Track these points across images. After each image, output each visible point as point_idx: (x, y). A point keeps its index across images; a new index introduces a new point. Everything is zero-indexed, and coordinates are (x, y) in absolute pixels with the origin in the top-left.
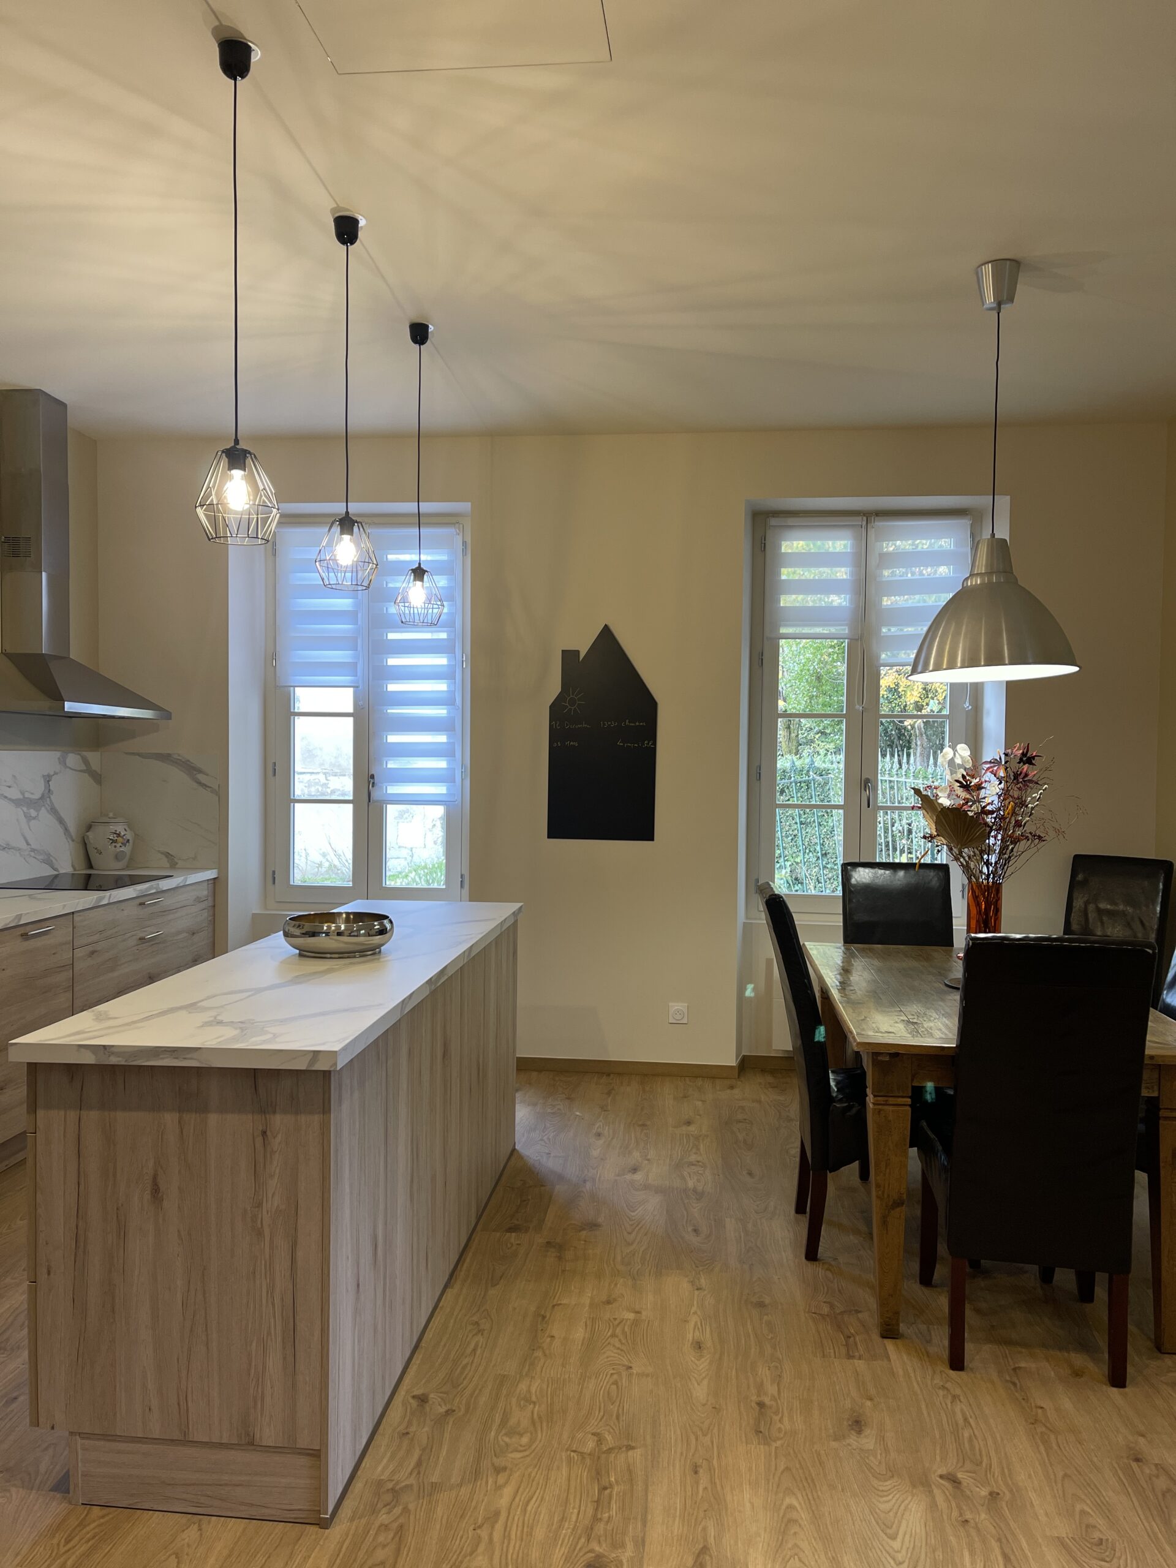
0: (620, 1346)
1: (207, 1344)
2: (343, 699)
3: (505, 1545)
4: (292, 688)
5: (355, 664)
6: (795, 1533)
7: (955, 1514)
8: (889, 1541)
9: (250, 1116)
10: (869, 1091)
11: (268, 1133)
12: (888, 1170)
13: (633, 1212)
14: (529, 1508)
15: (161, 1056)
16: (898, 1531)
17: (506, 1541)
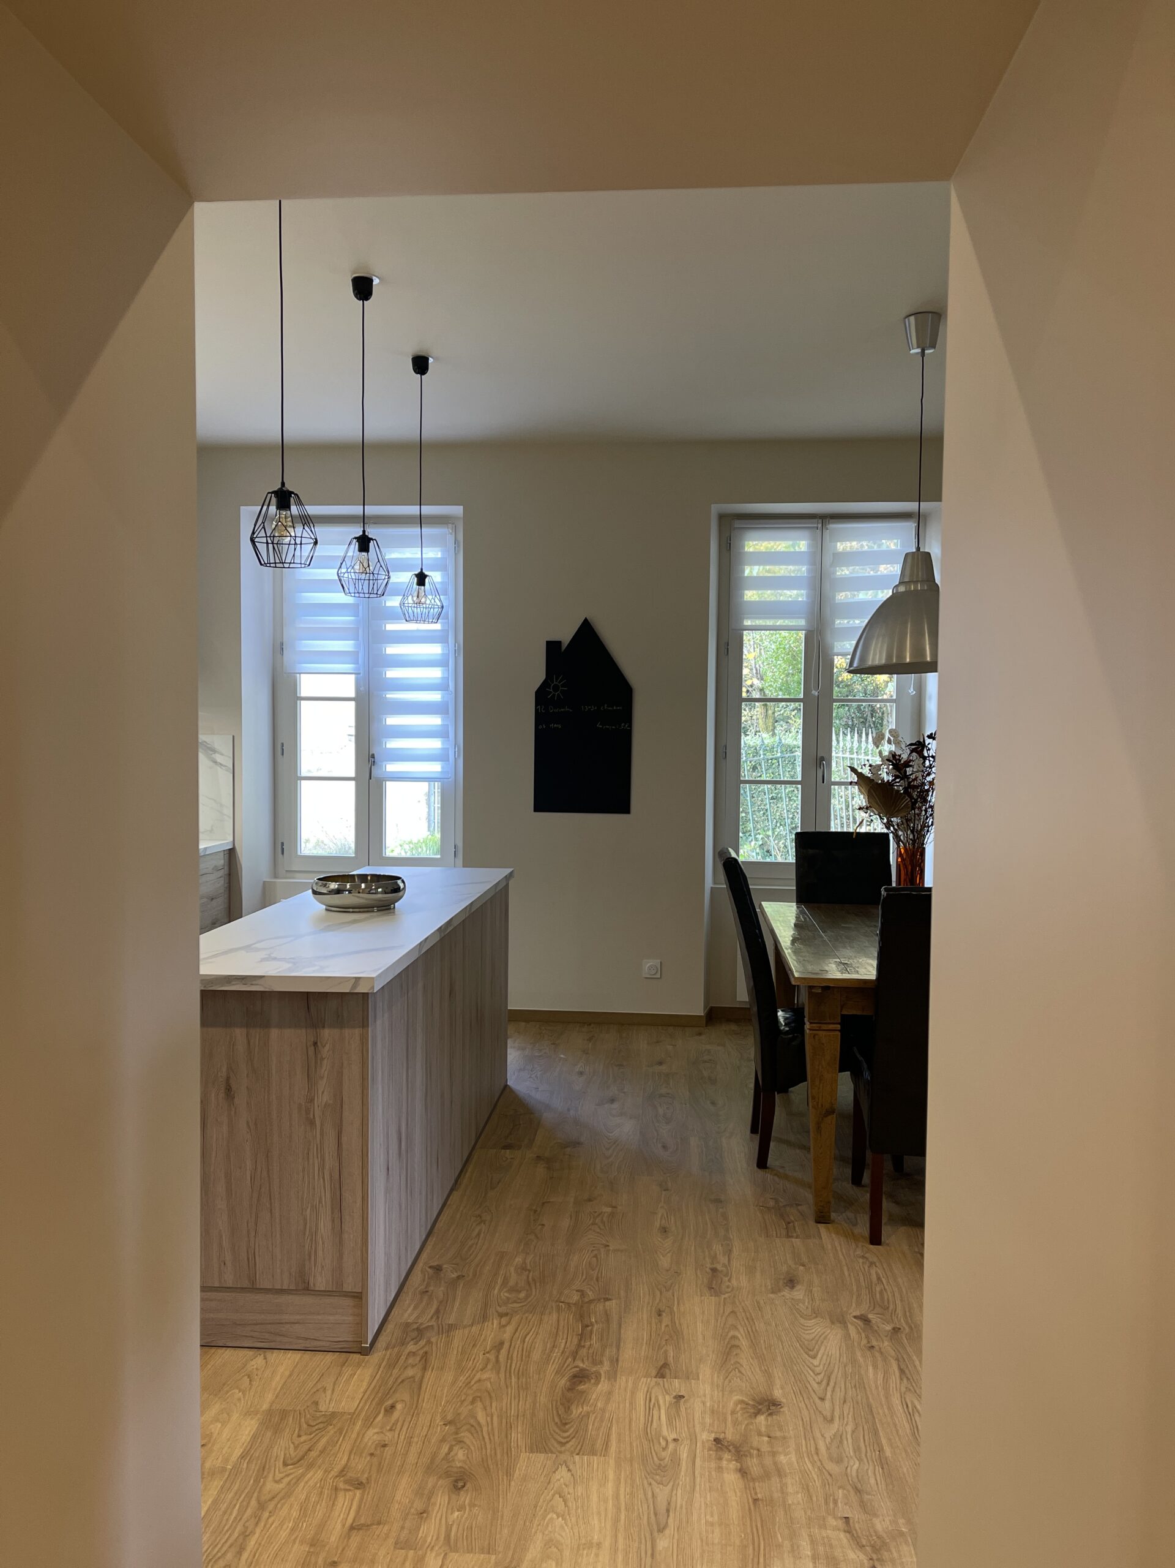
0: (599, 1231)
1: (271, 1210)
2: (347, 685)
3: (508, 1365)
4: (298, 675)
5: (357, 653)
6: (736, 1354)
7: (864, 1342)
8: (810, 1359)
9: (304, 1031)
10: (806, 1020)
11: (319, 1044)
12: (821, 1085)
13: (612, 1133)
14: (527, 1339)
15: (233, 983)
16: (818, 1353)
17: (509, 1361)
